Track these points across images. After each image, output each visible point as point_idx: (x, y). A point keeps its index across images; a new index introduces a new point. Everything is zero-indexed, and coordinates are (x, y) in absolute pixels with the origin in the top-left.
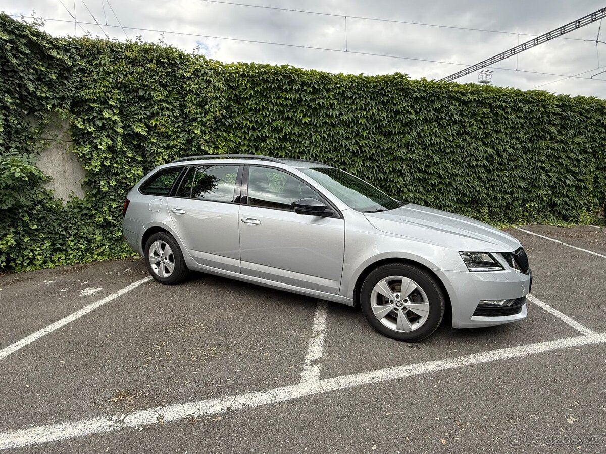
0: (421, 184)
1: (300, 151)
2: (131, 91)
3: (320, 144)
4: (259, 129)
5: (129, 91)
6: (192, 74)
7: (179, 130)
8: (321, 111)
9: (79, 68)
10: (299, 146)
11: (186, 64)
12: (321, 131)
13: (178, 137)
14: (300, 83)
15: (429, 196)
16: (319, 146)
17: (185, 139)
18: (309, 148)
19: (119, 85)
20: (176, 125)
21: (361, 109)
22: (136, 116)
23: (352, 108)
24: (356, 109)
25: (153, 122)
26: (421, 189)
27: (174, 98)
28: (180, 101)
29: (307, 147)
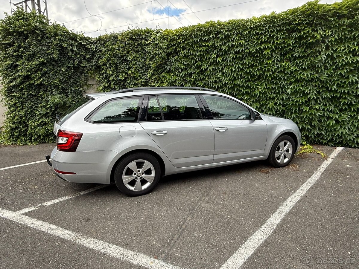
0: (333, 104)
1: (213, 81)
2: (121, 57)
3: (229, 74)
4: (187, 69)
5: (120, 58)
6: (152, 41)
7: (142, 74)
8: (231, 50)
9: (100, 50)
10: (213, 77)
11: (150, 36)
12: (230, 65)
13: (141, 78)
14: (216, 32)
15: (343, 115)
16: (229, 76)
17: (145, 79)
18: (220, 79)
19: (115, 56)
20: (141, 72)
21: (265, 42)
22: (122, 70)
23: (258, 42)
24: (262, 43)
25: (130, 72)
26: (332, 108)
27: (142, 57)
28: (144, 59)
29: (219, 78)
